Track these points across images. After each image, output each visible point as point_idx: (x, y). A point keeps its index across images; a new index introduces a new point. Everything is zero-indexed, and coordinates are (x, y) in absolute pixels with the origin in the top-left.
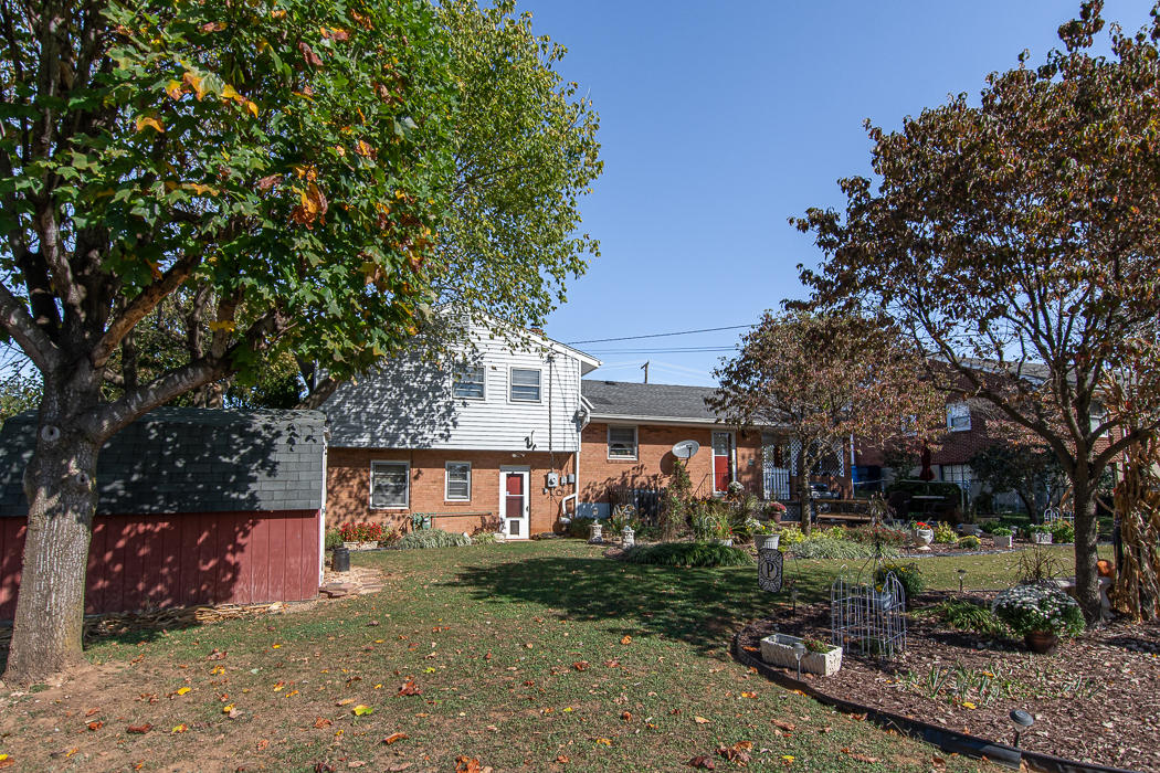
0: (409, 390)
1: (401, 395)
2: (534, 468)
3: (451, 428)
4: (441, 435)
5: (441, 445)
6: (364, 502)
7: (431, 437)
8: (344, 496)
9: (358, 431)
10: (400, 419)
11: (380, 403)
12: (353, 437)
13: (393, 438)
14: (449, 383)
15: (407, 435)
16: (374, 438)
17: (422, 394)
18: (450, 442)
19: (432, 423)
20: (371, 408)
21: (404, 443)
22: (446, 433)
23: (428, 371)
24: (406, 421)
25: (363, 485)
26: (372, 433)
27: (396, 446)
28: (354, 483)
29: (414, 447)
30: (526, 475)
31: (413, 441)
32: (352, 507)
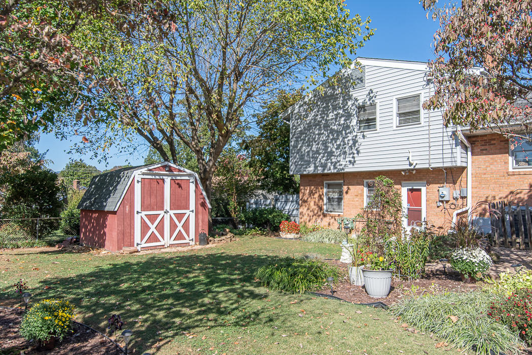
0: (332, 131)
1: (328, 136)
2: (429, 183)
3: (356, 155)
4: (350, 161)
5: (350, 169)
6: (321, 209)
7: (344, 163)
8: (312, 204)
9: (308, 163)
10: (328, 153)
11: (318, 144)
12: (306, 168)
13: (324, 166)
14: (354, 122)
15: (332, 163)
16: (316, 167)
17: (339, 133)
18: (355, 166)
19: (345, 153)
20: (314, 148)
21: (330, 169)
22: (353, 160)
23: (343, 116)
24: (331, 154)
25: (320, 197)
26: (315, 164)
27: (326, 171)
28: (316, 196)
29: (335, 171)
30: (424, 189)
31: (335, 168)
32: (316, 212)
